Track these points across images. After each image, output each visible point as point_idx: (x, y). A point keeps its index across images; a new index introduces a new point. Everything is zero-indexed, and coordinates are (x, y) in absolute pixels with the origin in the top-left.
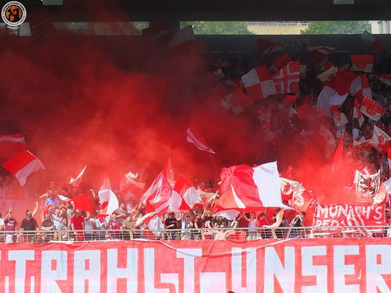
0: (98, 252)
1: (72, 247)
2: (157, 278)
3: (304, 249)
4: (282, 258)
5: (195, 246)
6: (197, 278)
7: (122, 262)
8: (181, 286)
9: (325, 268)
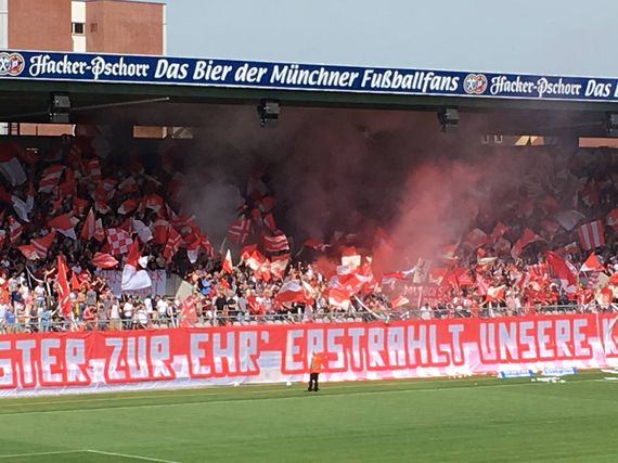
0: (402, 328)
1: (388, 325)
2: (438, 349)
3: (522, 324)
4: (509, 330)
5: (459, 323)
6: (461, 348)
7: (417, 337)
8: (453, 352)
9: (533, 337)
